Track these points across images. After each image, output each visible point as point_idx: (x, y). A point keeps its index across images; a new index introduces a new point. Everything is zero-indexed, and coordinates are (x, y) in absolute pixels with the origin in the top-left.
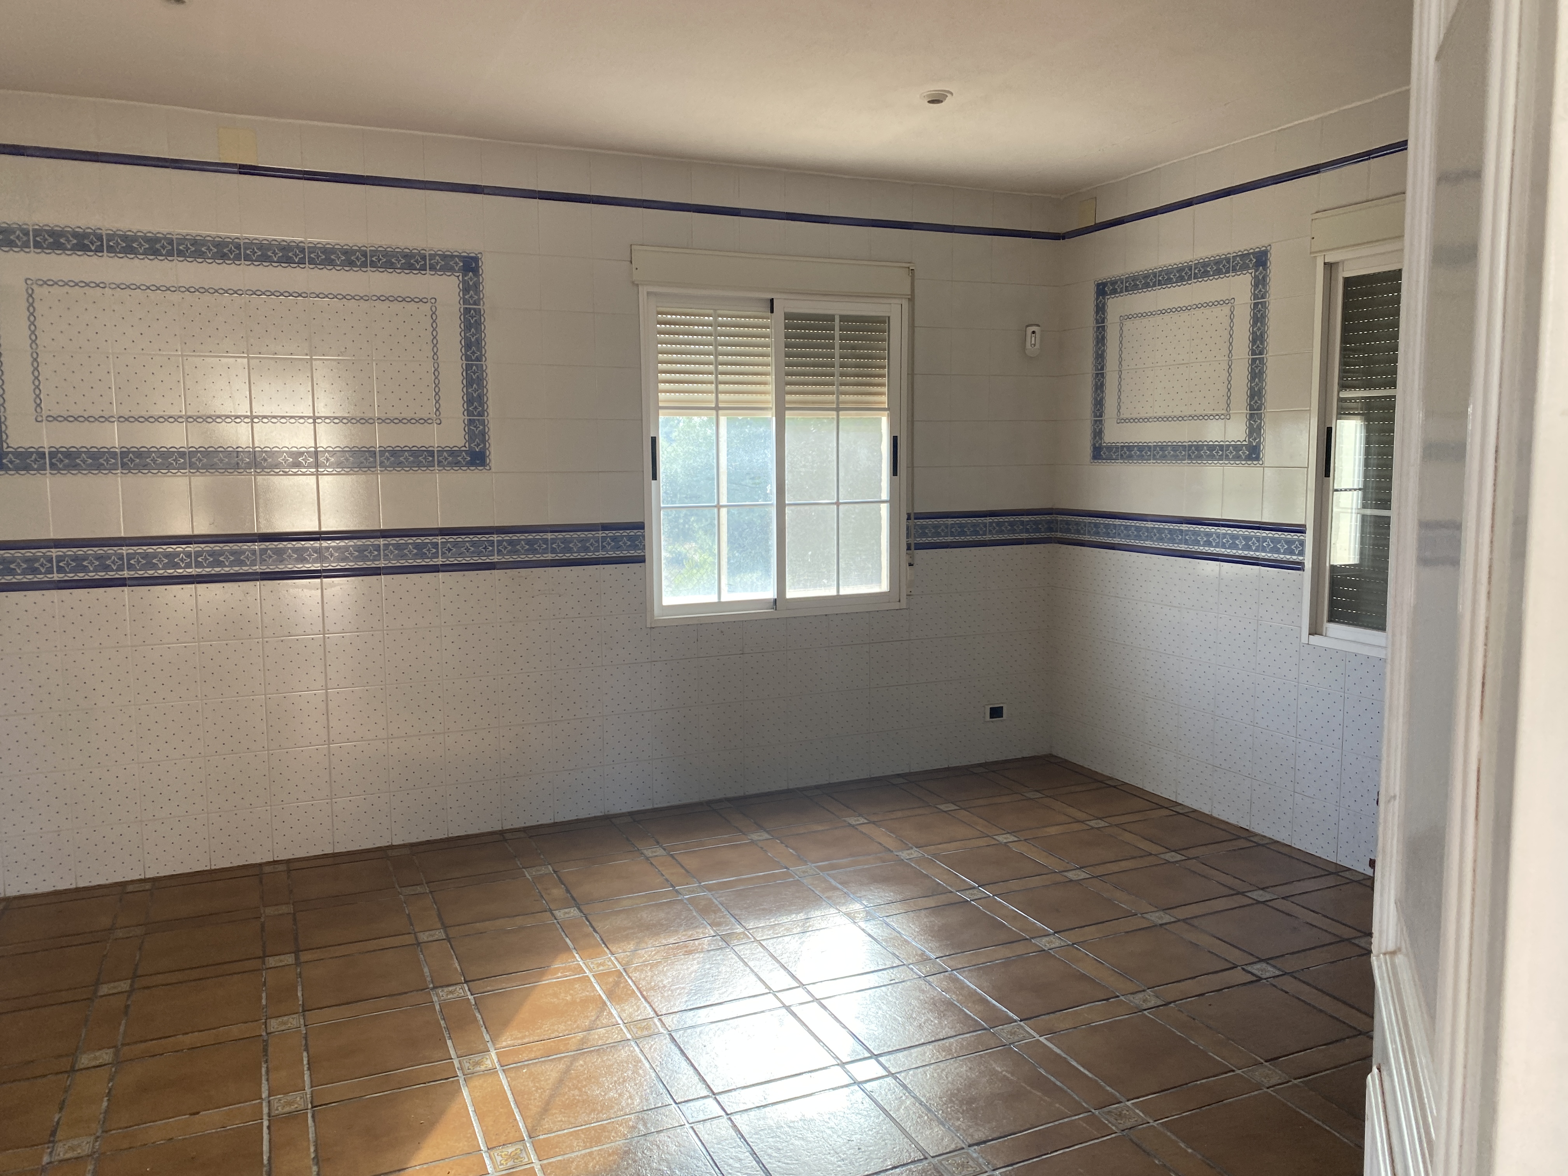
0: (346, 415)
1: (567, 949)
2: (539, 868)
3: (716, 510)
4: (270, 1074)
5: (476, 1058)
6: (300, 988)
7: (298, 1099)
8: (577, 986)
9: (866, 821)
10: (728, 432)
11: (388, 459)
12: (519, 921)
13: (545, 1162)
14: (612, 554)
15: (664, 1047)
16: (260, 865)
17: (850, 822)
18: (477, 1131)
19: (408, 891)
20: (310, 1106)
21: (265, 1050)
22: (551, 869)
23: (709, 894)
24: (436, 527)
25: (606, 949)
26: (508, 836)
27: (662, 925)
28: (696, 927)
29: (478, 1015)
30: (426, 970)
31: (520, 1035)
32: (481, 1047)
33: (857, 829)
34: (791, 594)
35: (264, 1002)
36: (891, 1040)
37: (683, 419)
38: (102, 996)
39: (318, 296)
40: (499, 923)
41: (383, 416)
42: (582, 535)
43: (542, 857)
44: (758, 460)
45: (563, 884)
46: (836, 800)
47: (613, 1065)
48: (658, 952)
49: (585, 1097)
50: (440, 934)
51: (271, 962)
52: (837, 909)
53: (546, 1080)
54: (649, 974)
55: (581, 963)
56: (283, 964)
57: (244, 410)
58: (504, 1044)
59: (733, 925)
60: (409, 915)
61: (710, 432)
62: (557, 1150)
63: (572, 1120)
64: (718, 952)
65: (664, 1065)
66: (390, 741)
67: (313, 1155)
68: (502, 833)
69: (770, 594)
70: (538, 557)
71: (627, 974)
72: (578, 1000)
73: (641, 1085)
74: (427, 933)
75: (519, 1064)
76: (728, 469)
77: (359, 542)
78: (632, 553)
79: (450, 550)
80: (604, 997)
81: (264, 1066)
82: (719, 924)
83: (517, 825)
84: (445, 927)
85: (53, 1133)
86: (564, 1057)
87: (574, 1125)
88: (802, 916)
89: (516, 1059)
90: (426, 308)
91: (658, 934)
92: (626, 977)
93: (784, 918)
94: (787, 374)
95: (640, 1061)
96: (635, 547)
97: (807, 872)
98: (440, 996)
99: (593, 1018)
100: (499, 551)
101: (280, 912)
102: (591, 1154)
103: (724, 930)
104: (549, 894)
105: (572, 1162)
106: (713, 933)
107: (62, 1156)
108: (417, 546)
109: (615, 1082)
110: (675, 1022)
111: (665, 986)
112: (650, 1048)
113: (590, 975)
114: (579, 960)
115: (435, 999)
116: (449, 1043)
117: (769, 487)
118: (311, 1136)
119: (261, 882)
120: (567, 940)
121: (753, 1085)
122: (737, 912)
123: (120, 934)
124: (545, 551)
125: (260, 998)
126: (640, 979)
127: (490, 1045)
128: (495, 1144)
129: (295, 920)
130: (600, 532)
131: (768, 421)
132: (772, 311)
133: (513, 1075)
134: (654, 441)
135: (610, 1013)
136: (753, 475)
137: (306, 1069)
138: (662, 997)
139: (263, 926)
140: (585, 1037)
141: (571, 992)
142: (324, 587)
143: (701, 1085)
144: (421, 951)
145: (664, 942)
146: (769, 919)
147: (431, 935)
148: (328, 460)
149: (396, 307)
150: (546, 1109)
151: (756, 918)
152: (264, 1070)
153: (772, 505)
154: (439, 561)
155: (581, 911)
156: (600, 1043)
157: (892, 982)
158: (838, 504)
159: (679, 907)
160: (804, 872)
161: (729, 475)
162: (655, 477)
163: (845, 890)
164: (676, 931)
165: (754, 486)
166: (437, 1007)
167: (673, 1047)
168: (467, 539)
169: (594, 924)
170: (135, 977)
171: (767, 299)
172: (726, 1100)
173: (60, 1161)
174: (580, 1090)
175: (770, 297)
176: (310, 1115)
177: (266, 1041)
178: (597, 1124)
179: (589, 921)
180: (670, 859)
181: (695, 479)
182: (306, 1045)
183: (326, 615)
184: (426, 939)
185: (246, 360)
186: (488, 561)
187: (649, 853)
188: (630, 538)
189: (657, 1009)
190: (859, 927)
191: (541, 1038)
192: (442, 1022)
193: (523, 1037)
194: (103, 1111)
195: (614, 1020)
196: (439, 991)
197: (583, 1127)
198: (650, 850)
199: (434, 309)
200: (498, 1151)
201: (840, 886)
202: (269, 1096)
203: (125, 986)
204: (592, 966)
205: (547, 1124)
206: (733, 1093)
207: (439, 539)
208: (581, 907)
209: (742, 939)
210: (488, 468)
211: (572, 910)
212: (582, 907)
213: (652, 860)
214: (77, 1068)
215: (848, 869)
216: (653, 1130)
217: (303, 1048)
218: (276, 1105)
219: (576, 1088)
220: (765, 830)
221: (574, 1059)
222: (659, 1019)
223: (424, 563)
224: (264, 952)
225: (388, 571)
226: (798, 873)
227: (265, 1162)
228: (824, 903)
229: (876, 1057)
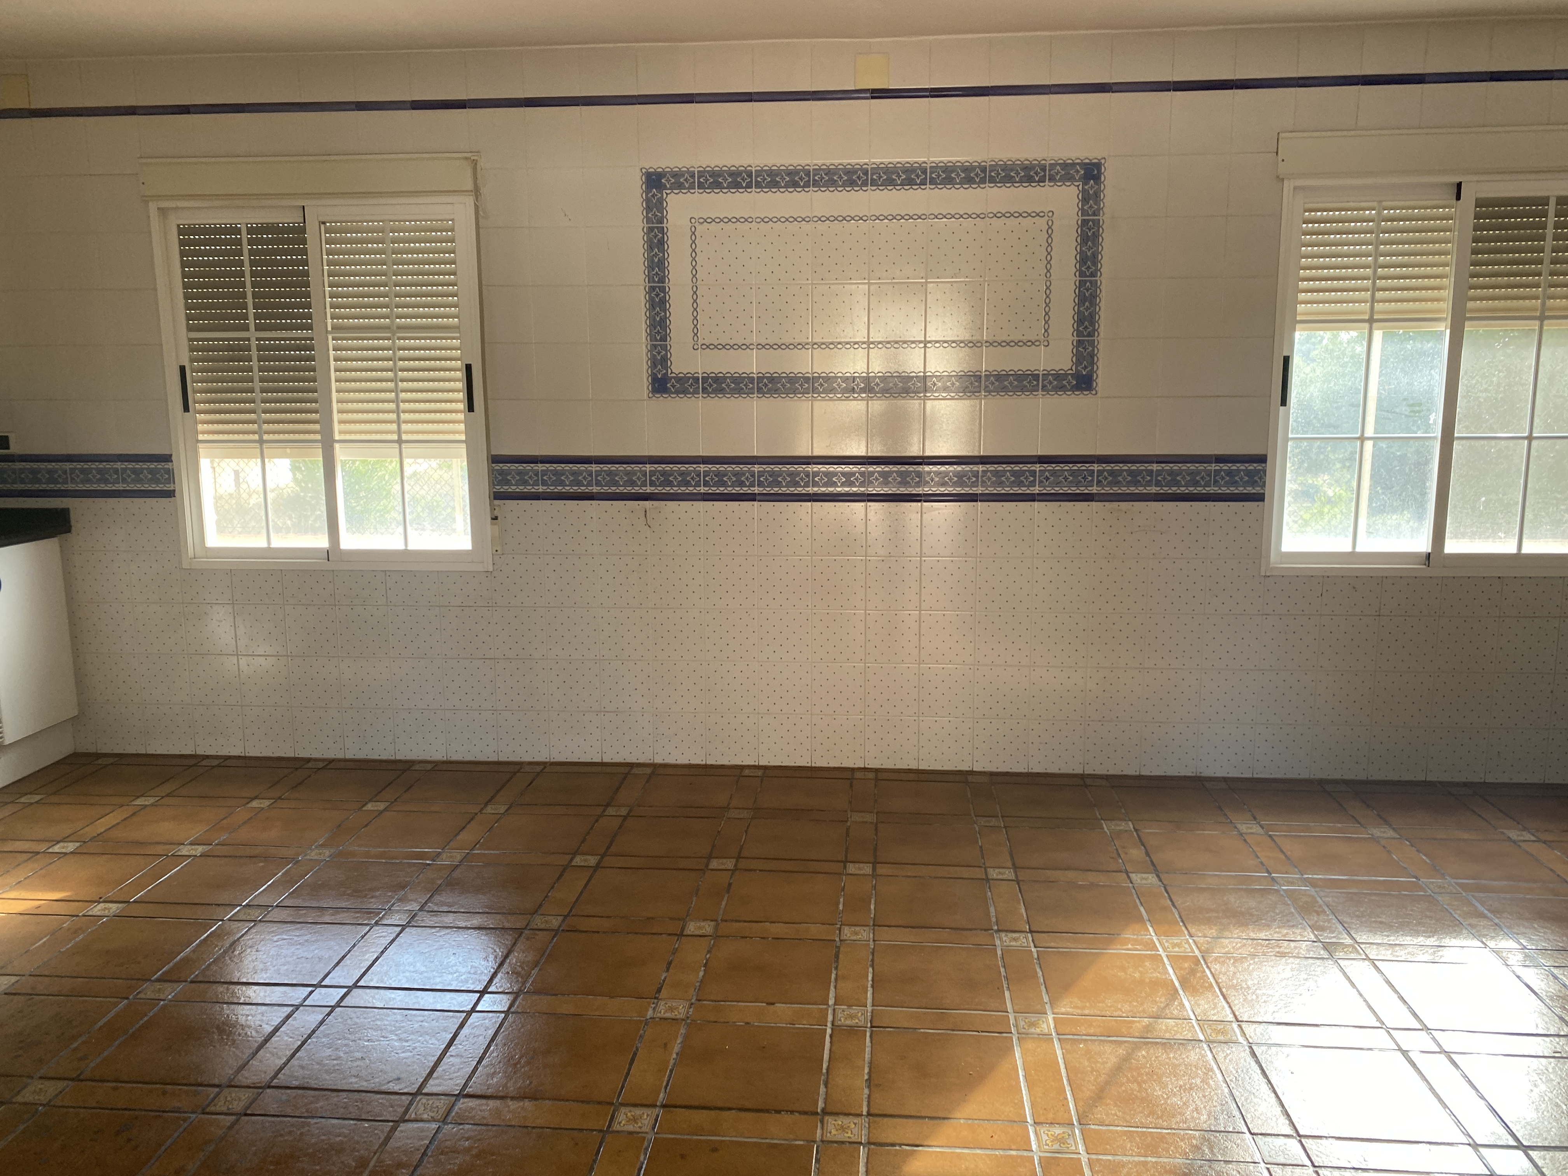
0: (956, 339)
1: (1140, 919)
2: (1119, 823)
3: (1359, 443)
4: (839, 982)
5: (1033, 1018)
6: (873, 901)
7: (860, 1014)
8: (1147, 964)
9: (1533, 838)
10: (1383, 349)
11: (993, 384)
12: (1092, 877)
13: (1094, 1157)
14: (1225, 490)
15: (1242, 1061)
16: (853, 770)
17: (1511, 835)
18: (1025, 1098)
19: (982, 821)
20: (869, 1025)
21: (837, 956)
22: (1131, 826)
23: (1313, 890)
24: (1035, 454)
25: (1184, 928)
26: (1088, 781)
27: (1251, 915)
28: (1293, 926)
29: (1038, 970)
30: (992, 909)
31: (1080, 1004)
32: (1039, 1007)
33: (1519, 846)
34: (1452, 546)
35: (841, 907)
36: (1549, 1131)
37: (1328, 335)
38: (712, 870)
39: (936, 217)
40: (1071, 875)
41: (991, 339)
42: (1192, 467)
43: (1123, 811)
44: (1421, 383)
45: (1143, 845)
46: (1493, 805)
47: (1179, 1065)
48: (1245, 945)
49: (1144, 1095)
50: (1009, 874)
51: (852, 868)
52: (1483, 942)
53: (1104, 1063)
54: (1232, 969)
55: (1155, 939)
56: (862, 872)
57: (861, 336)
58: (1063, 1010)
59: (1340, 933)
60: (981, 847)
61: (1361, 349)
62: (1108, 1147)
63: (1128, 1118)
64: (1318, 962)
65: (1240, 1083)
66: (976, 667)
67: (866, 1077)
68: (1082, 777)
69: (1422, 544)
70: (1141, 490)
71: (1206, 963)
72: (1147, 980)
73: (1211, 1099)
74: (997, 870)
75: (1076, 1037)
76: (1378, 393)
77: (959, 468)
78: (1250, 490)
79: (1047, 479)
80: (1177, 984)
81: (834, 972)
82: (1322, 929)
83: (1098, 772)
84: (1015, 867)
85: (659, 991)
86: (1125, 1042)
87: (1128, 1124)
88: (1432, 941)
89: (1074, 1030)
90: (1042, 223)
91: (1247, 925)
92: (1205, 967)
93: (1408, 938)
94: (1473, 276)
95: (1212, 1070)
96: (1254, 484)
97: (1444, 887)
98: (1003, 941)
99: (1162, 1005)
100: (1099, 482)
101: (865, 820)
102: (1145, 1164)
103: (1327, 937)
104: (1126, 854)
105: (1123, 1166)
106: (1313, 938)
107: (662, 1015)
108: (1014, 473)
109: (1181, 1087)
110: (1258, 1034)
111: (1248, 988)
112: (1225, 1058)
113: (1163, 955)
114: (1153, 934)
115: (998, 942)
116: (1007, 994)
117: (1432, 417)
118: (867, 1056)
119: (851, 786)
120: (1142, 909)
121: (1351, 1139)
122: (1348, 920)
123: (733, 814)
124: (1149, 484)
125: (838, 904)
126: (1220, 973)
127: (1048, 1007)
128: (1042, 1119)
129: (876, 829)
130: (1214, 465)
131: (1439, 335)
132: (1458, 197)
133: (1068, 1047)
134: (1287, 361)
135: (1182, 1005)
136: (1412, 402)
137: (869, 985)
138: (1244, 1000)
139: (848, 830)
140: (1150, 1024)
141: (1141, 969)
142: (924, 511)
143: (1283, 1120)
144: (990, 888)
145: (1252, 935)
146: (1388, 936)
147: (1000, 873)
148: (935, 384)
149: (1012, 222)
150: (1099, 1096)
151: (1370, 931)
152: (833, 976)
153: (1435, 438)
154: (1036, 490)
155: (1160, 880)
156: (1167, 1035)
157: (1557, 1055)
158: (1530, 438)
159: (1274, 898)
160: (1440, 887)
161: (1379, 400)
162: (1284, 402)
163: (1497, 921)
164: (1269, 926)
165: (1412, 414)
166: (999, 953)
167: (1253, 1063)
168: (1067, 468)
169: (1173, 897)
170: (739, 858)
171: (1452, 184)
172: (1314, 1147)
173: (661, 1019)
174: (1139, 1084)
175: (1458, 180)
176: (868, 1034)
177: (839, 947)
178: (1155, 1130)
179: (1167, 893)
180: (1269, 839)
181: (1335, 405)
182: (873, 960)
183: (924, 538)
184: (995, 876)
185: (867, 286)
186: (1086, 491)
187: (1243, 828)
188: (1248, 473)
189: (1237, 1013)
190: (1513, 972)
191: (1103, 1013)
192: (1002, 970)
193: (1083, 1008)
194: (699, 980)
195: (1185, 1013)
196: (1003, 934)
197: (1140, 1130)
198: (1244, 826)
199: (1050, 223)
200: (1045, 1129)
201: (1489, 915)
202: (835, 1004)
203: (730, 864)
204: (1166, 945)
205: (1100, 1113)
206: (1324, 1141)
207: (1037, 467)
208: (1160, 875)
209: (1351, 952)
210: (1094, 392)
211: (1150, 876)
212: (1162, 876)
213: (1247, 837)
214: (685, 933)
215: (1502, 895)
216: (1220, 1158)
217: (869, 963)
218: (840, 1015)
219: (1135, 1081)
220: (1390, 825)
221: (1136, 1047)
222: (1239, 1025)
223: (1020, 492)
224: (846, 857)
225: (984, 498)
226: (1431, 886)
227: (824, 1071)
228: (1464, 931)
229: (1526, 1149)
